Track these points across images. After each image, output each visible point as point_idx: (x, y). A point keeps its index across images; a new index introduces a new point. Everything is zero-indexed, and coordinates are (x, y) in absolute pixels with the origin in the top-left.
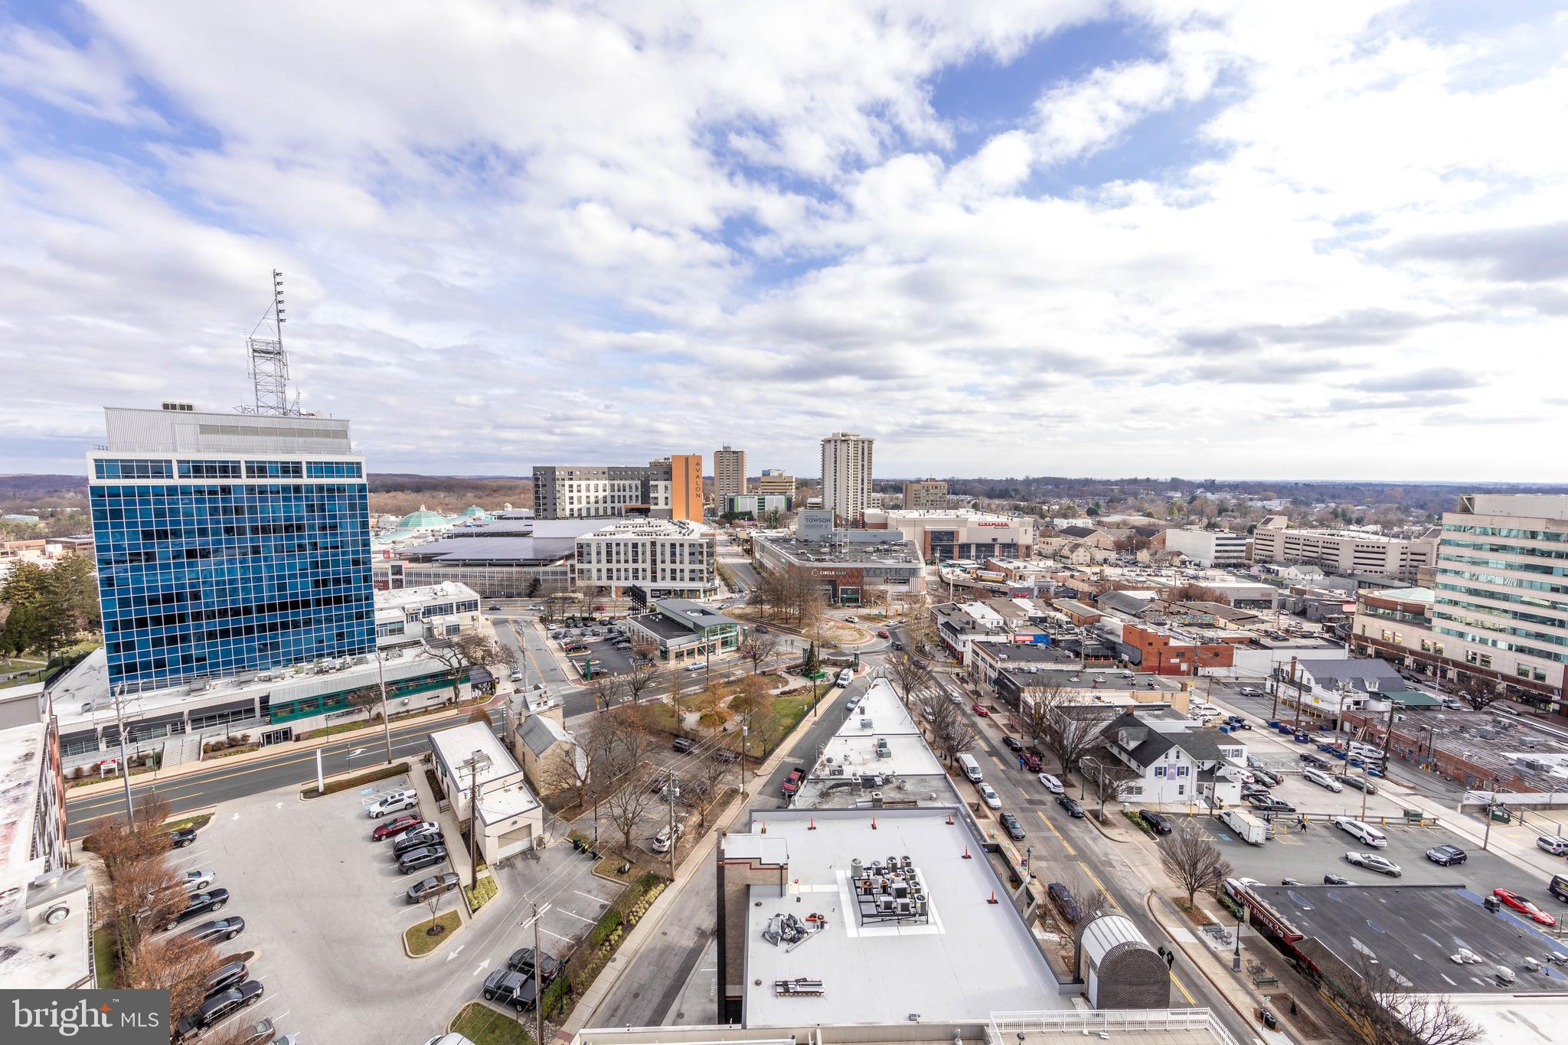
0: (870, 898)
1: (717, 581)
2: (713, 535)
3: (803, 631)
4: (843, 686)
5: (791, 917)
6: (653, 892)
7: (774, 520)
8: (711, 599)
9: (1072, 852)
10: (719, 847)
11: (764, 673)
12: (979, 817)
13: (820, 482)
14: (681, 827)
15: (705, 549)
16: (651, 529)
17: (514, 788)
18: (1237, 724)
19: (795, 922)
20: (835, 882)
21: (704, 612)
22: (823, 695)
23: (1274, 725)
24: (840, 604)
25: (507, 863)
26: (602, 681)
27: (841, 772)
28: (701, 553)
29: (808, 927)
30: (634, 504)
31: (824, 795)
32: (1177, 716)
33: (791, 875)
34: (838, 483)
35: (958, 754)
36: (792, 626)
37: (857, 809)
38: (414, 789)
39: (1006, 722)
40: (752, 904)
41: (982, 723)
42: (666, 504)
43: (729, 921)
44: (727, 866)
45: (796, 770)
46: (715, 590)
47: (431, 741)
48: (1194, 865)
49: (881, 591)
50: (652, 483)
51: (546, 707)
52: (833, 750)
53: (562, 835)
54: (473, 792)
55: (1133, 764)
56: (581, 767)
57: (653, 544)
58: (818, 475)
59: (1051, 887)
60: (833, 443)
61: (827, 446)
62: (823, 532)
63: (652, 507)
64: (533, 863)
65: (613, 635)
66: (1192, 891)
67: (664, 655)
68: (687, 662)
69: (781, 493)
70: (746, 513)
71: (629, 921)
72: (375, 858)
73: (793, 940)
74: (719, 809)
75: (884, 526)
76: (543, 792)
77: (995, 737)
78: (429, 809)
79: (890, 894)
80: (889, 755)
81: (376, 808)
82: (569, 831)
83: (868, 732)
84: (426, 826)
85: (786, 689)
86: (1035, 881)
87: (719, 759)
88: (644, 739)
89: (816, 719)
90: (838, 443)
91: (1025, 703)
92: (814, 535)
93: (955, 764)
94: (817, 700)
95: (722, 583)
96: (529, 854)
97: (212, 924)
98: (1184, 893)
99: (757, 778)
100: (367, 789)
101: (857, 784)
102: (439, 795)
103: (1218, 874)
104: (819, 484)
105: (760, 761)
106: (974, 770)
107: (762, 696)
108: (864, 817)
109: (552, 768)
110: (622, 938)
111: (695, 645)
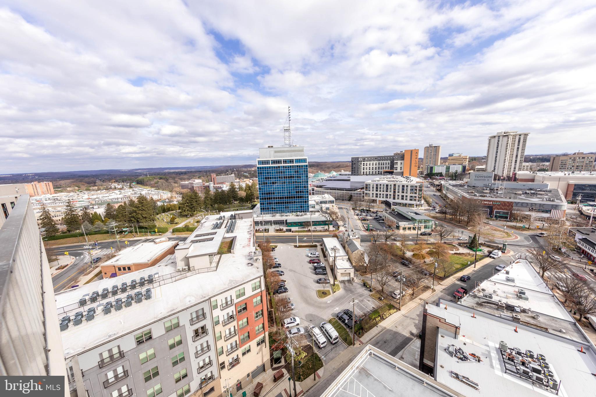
0: (513, 363)
1: (423, 202)
2: (422, 182)
3: (469, 228)
4: (493, 258)
5: (460, 349)
6: (392, 311)
7: (455, 176)
8: (419, 208)
10: (424, 307)
11: (445, 243)
13: (486, 158)
14: (404, 293)
15: (418, 188)
16: (394, 179)
17: (345, 260)
19: (463, 353)
20: (488, 346)
21: (416, 214)
22: (480, 259)
24: (494, 218)
25: (343, 282)
26: (374, 233)
27: (491, 298)
28: (416, 190)
29: (471, 358)
30: (387, 170)
31: (480, 304)
33: (461, 332)
34: (498, 158)
36: (464, 225)
37: (500, 317)
38: (318, 252)
40: (439, 335)
42: (401, 170)
43: (427, 336)
44: (428, 316)
45: (462, 288)
46: (421, 205)
47: (323, 240)
49: (527, 215)
50: (395, 161)
51: (355, 238)
52: (486, 286)
53: (360, 280)
54: (335, 258)
56: (367, 259)
57: (395, 185)
58: (486, 155)
60: (497, 138)
61: (493, 140)
62: (486, 183)
63: (395, 171)
64: (351, 285)
65: (377, 217)
67: (398, 227)
68: (407, 232)
69: (459, 164)
70: (439, 173)
71: (383, 317)
72: (310, 268)
73: (461, 359)
74: (421, 291)
75: (533, 180)
76: (354, 264)
78: (322, 259)
79: (527, 368)
80: (527, 299)
81: (310, 255)
82: (362, 279)
83: (512, 284)
84: (322, 264)
85: (458, 252)
87: (422, 273)
88: (389, 256)
89: (475, 269)
90: (501, 138)
92: (480, 184)
94: (476, 261)
95: (425, 202)
96: (349, 281)
97: (278, 271)
99: (440, 285)
100: (307, 249)
101: (502, 307)
102: (325, 256)
104: (483, 159)
105: (442, 279)
107: (445, 253)
108: (509, 324)
109: (357, 257)
110: (380, 321)
111: (412, 226)
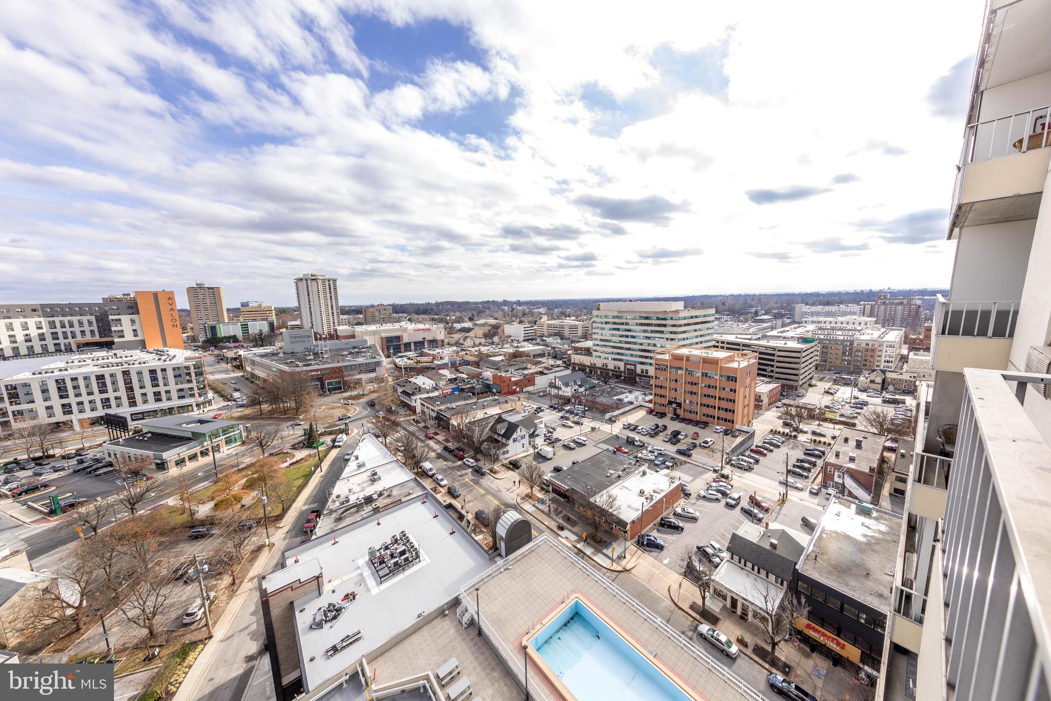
0: (384, 565)
1: (210, 395)
2: (200, 358)
3: (301, 417)
4: (339, 446)
5: (330, 604)
6: (191, 656)
7: (260, 340)
8: (206, 410)
9: (483, 492)
10: (260, 589)
11: (271, 455)
12: (437, 494)
13: (298, 309)
14: (212, 594)
15: (192, 370)
16: (119, 360)
18: (539, 410)
19: (334, 606)
20: (359, 568)
21: (201, 422)
22: (325, 457)
23: (551, 407)
24: (328, 393)
26: (83, 510)
27: (348, 501)
28: (189, 374)
29: (345, 604)
30: (88, 338)
31: (339, 520)
32: (518, 413)
33: (325, 579)
34: (312, 310)
35: (421, 464)
36: (290, 416)
37: (363, 519)
39: (444, 438)
40: (297, 613)
41: (431, 443)
42: (136, 335)
43: (278, 634)
44: (270, 598)
45: (313, 512)
46: (210, 402)
48: (532, 477)
49: (358, 379)
50: (111, 317)
52: (340, 489)
55: (504, 441)
56: (71, 594)
57: (126, 373)
58: (294, 304)
59: (476, 514)
60: (304, 281)
61: (300, 283)
62: (307, 345)
63: (116, 340)
65: (85, 465)
66: (532, 488)
67: (162, 466)
68: (190, 466)
69: (262, 320)
70: (230, 337)
71: (168, 692)
73: (335, 618)
74: (248, 565)
75: (353, 336)
77: (438, 448)
79: (396, 557)
80: (379, 479)
83: (363, 469)
85: (294, 460)
86: (469, 514)
87: (243, 529)
89: (323, 473)
90: (309, 281)
91: (453, 425)
92: (299, 348)
93: (420, 470)
94: (321, 460)
95: (216, 395)
98: (529, 491)
99: (279, 530)
101: (362, 503)
103: (540, 476)
104: (295, 311)
105: (279, 518)
106: (431, 470)
107: (275, 471)
108: (372, 521)
111: (197, 450)
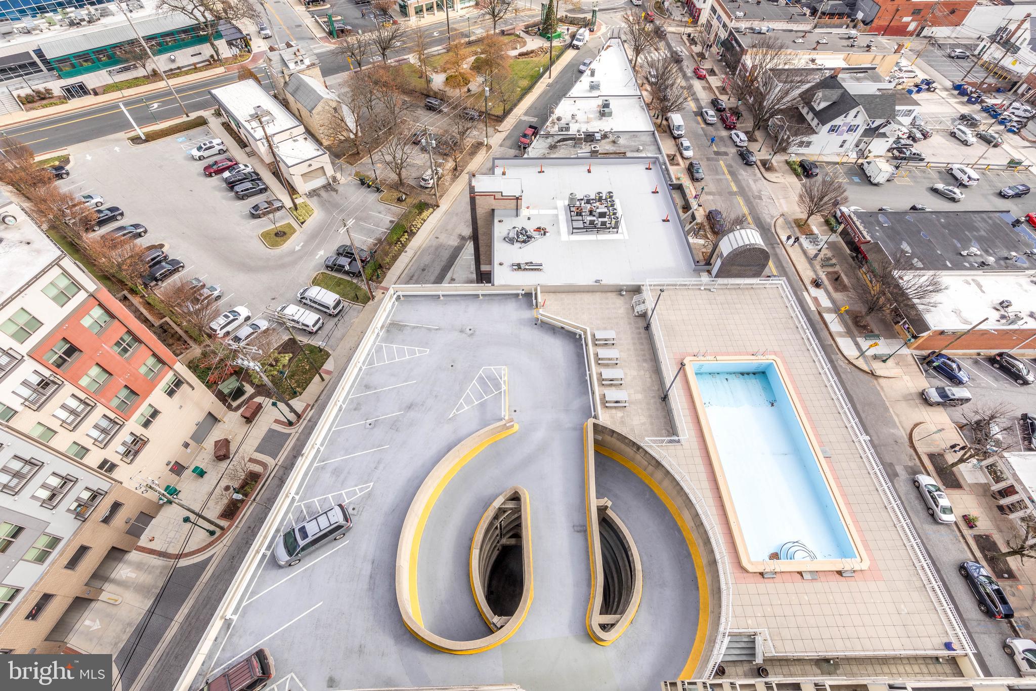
0: (580, 218)
4: (577, 48)
5: (523, 228)
6: (425, 214)
9: (735, 189)
10: (470, 185)
11: (503, 33)
12: (672, 164)
14: (440, 170)
17: (301, 139)
18: (928, 85)
19: (526, 232)
20: (556, 208)
22: (559, 57)
23: (957, 87)
25: (314, 193)
26: (349, 40)
27: (568, 129)
29: (535, 234)
31: (552, 147)
32: (877, 79)
33: (524, 203)
35: (669, 114)
37: (577, 158)
38: (219, 138)
39: (719, 84)
40: (496, 221)
41: (697, 85)
43: (481, 231)
44: (477, 197)
45: (531, 127)
47: (214, 97)
48: (821, 199)
51: (303, 67)
52: (564, 109)
53: (350, 175)
54: (268, 141)
55: (814, 123)
56: (351, 122)
59: (710, 212)
64: (333, 193)
66: (811, 214)
67: (404, 10)
68: (427, 19)
71: (411, 230)
72: (215, 188)
73: (524, 242)
74: (468, 157)
76: (326, 143)
77: (704, 97)
78: (237, 153)
79: (594, 216)
80: (610, 114)
81: (196, 153)
82: (354, 172)
83: (595, 93)
84: (242, 167)
85: (525, 50)
86: (701, 209)
87: (466, 116)
88: (399, 98)
89: (550, 81)
91: (744, 65)
93: (664, 122)
94: (552, 63)
96: (328, 187)
98: (804, 216)
99: (498, 133)
100: (180, 138)
101: (581, 139)
102: (243, 144)
103: (836, 204)
105: (500, 119)
106: (679, 128)
107: (502, 58)
108: (583, 164)
109: (326, 122)
110: (409, 240)
